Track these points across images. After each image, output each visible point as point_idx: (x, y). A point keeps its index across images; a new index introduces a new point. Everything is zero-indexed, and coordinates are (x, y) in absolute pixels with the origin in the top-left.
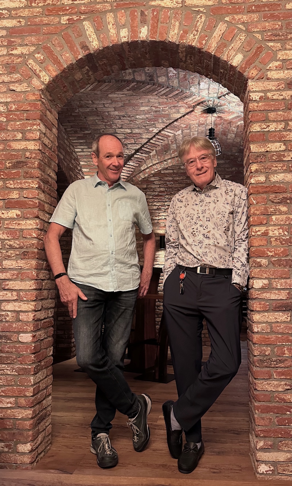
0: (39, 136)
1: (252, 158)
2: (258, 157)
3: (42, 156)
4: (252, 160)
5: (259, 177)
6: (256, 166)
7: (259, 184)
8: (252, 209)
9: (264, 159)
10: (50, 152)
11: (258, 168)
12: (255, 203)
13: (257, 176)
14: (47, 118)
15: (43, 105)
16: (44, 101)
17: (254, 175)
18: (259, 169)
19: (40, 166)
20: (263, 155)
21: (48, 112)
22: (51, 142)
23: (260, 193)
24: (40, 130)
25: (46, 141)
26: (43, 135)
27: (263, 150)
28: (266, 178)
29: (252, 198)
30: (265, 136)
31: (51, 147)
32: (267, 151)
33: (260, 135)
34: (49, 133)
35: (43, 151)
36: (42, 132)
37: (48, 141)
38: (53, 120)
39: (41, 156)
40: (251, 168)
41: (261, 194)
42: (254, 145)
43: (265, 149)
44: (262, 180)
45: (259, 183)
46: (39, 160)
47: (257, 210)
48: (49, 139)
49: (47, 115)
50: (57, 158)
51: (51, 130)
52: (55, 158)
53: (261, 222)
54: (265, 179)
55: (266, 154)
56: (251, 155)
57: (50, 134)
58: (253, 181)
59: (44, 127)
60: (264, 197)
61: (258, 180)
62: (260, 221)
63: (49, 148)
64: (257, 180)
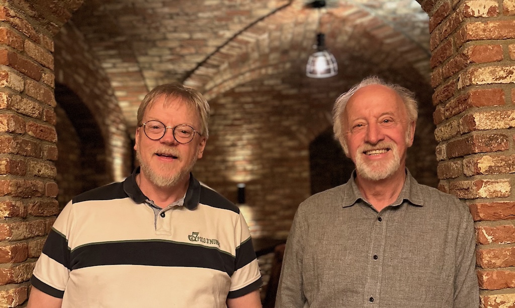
0: (7, 101)
1: (479, 142)
2: (492, 140)
3: (17, 143)
4: (479, 147)
5: (497, 184)
6: (489, 161)
7: (497, 199)
8: (485, 255)
9: (505, 144)
10: (37, 127)
11: (493, 164)
12: (491, 241)
13: (492, 182)
14: (27, 56)
15: (14, 31)
16: (17, 21)
17: (485, 180)
18: (496, 166)
19: (11, 168)
20: (501, 135)
21: (29, 44)
22: (40, 102)
23: (500, 219)
24: (10, 88)
25: (27, 106)
26: (19, 97)
27: (502, 124)
28: (511, 186)
29: (484, 231)
30: (504, 94)
31: (41, 114)
32: (511, 128)
33: (494, 92)
34: (35, 87)
35: (19, 131)
36: (15, 91)
37: (32, 104)
38: (42, 55)
39: (15, 146)
40: (479, 165)
41: (502, 221)
42: (481, 115)
43: (506, 124)
44: (504, 191)
45: (496, 197)
46: (10, 156)
47: (496, 257)
48: (35, 100)
49: (26, 50)
50: (55, 132)
51: (38, 79)
52: (51, 133)
53: (506, 284)
54: (508, 189)
55: (509, 133)
56: (477, 136)
57: (36, 89)
58: (483, 192)
59: (19, 78)
60: (510, 229)
61: (495, 191)
62: (503, 282)
63: (36, 118)
64: (492, 191)
